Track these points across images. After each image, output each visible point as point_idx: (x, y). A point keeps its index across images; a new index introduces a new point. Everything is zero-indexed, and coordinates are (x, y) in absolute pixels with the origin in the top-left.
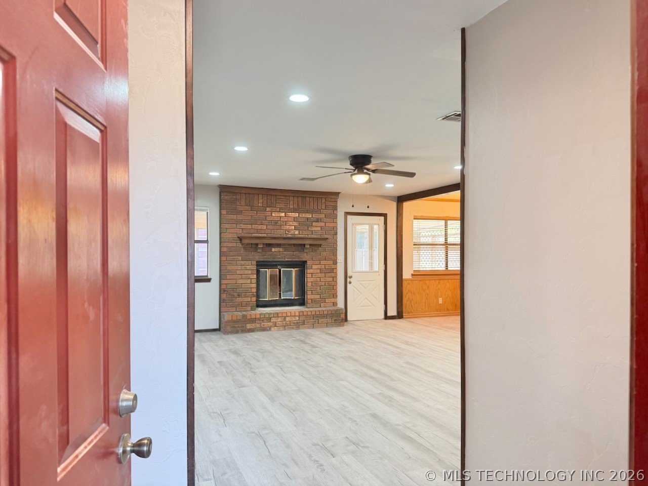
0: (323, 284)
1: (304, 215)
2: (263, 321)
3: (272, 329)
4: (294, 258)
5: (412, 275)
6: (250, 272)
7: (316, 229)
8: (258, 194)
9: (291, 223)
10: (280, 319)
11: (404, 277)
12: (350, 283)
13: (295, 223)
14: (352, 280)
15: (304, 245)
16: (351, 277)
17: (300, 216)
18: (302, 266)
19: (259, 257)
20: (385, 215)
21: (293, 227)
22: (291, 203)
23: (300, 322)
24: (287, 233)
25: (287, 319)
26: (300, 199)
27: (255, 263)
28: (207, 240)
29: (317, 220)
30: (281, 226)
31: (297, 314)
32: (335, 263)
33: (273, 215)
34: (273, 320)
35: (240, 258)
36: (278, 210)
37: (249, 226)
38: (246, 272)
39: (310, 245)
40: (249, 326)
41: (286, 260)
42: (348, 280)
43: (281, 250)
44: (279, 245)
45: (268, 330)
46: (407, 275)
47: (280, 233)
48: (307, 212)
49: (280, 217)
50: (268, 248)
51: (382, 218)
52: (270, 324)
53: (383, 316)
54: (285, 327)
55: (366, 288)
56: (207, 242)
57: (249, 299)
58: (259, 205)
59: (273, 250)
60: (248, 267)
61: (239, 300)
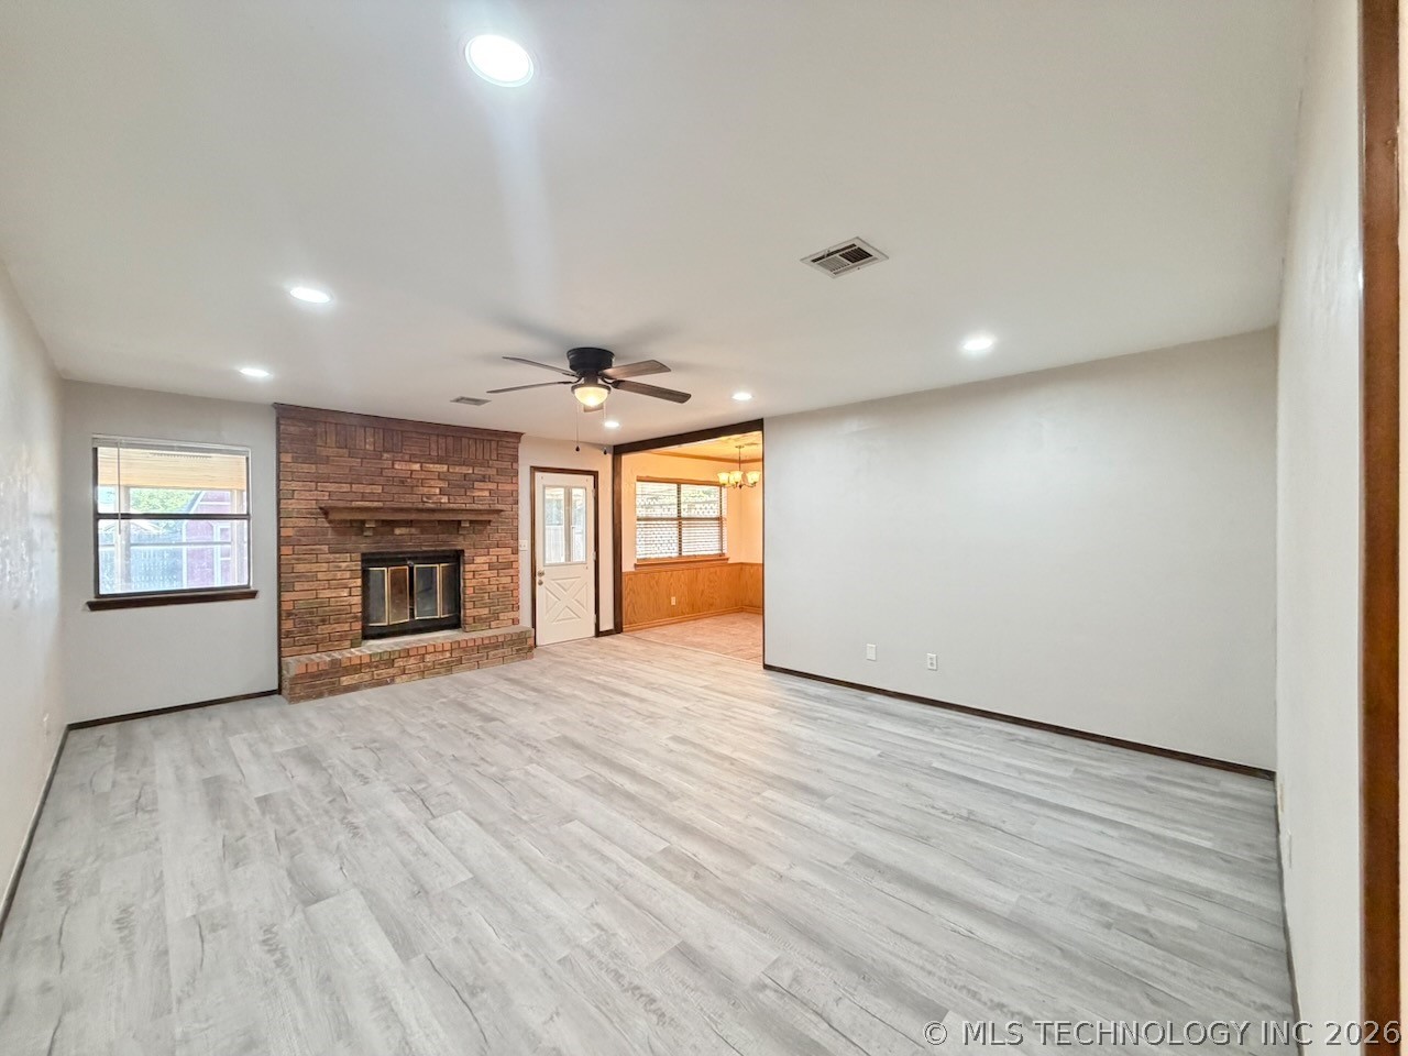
0: (495, 588)
1: (457, 469)
2: (376, 667)
3: (398, 680)
4: (441, 546)
5: (636, 566)
6: (348, 575)
7: (480, 493)
8: (365, 427)
9: (432, 482)
10: (412, 660)
11: (623, 570)
12: (541, 583)
13: (444, 484)
14: (543, 578)
15: (460, 522)
16: (542, 574)
17: (451, 470)
18: (455, 559)
19: (365, 546)
20: (595, 474)
21: (438, 491)
22: (434, 446)
23: (453, 661)
24: (425, 499)
25: (428, 658)
26: (450, 440)
27: (358, 556)
28: (248, 514)
29: (483, 479)
30: (412, 487)
31: (447, 647)
32: (515, 551)
33: (396, 466)
34: (399, 663)
35: (325, 548)
36: (407, 457)
37: (346, 488)
38: (339, 575)
39: (471, 522)
40: (346, 681)
41: (424, 549)
42: (538, 578)
43: (413, 530)
44: (409, 524)
45: (387, 683)
46: (628, 566)
47: (408, 501)
48: (464, 464)
49: (412, 471)
50: (387, 529)
51: (591, 478)
52: (391, 671)
53: (593, 633)
54: (422, 674)
55: (566, 591)
56: (247, 517)
57: (346, 627)
58: (367, 447)
59: (398, 531)
60: (344, 565)
61: (324, 630)
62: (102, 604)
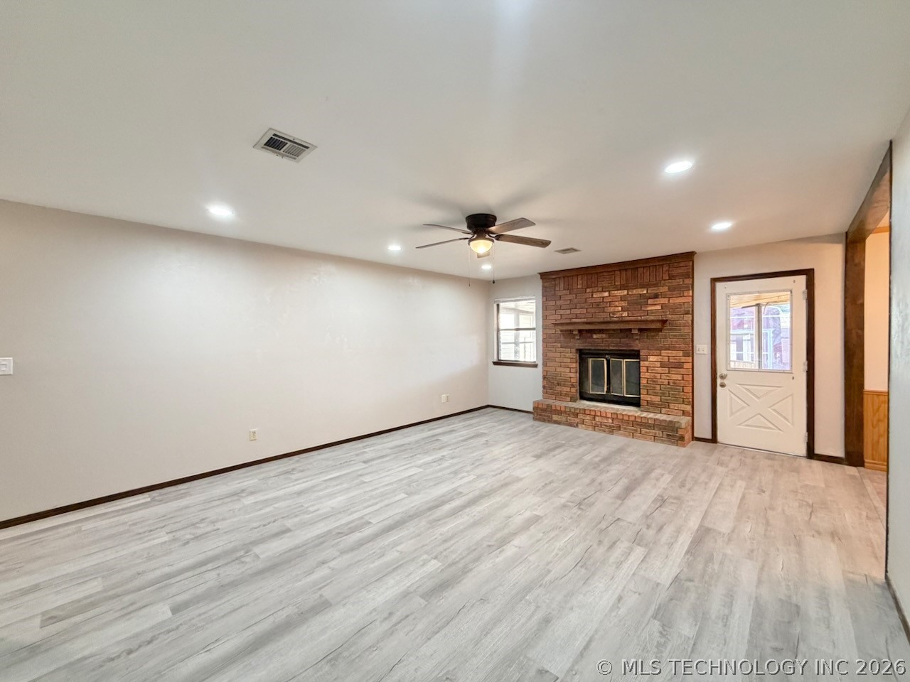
0: (666, 382)
1: (635, 292)
2: (569, 415)
3: (580, 426)
4: (622, 347)
6: (569, 360)
7: (653, 308)
8: (577, 275)
9: (617, 303)
10: (588, 417)
11: (868, 388)
12: (724, 386)
13: (623, 304)
14: (725, 381)
15: (630, 330)
16: (723, 377)
17: (630, 293)
18: (636, 355)
19: (579, 344)
20: (808, 272)
21: (620, 308)
22: (618, 279)
23: (614, 427)
24: (611, 315)
25: (597, 419)
26: (629, 273)
27: (574, 350)
29: (656, 296)
30: (604, 308)
31: (609, 415)
32: (690, 353)
33: (594, 296)
34: (581, 416)
35: (559, 345)
36: (600, 289)
37: (568, 312)
38: (565, 360)
39: (640, 330)
40: (555, 417)
41: (611, 348)
42: (719, 381)
43: (604, 336)
44: (601, 331)
45: (574, 427)
47: (602, 317)
48: (643, 287)
49: (603, 297)
50: (589, 335)
51: (802, 279)
52: (577, 420)
53: (802, 450)
54: (594, 427)
55: (758, 398)
57: (568, 389)
58: (579, 287)
59: (595, 336)
60: (567, 355)
61: (559, 388)
62: (499, 363)
